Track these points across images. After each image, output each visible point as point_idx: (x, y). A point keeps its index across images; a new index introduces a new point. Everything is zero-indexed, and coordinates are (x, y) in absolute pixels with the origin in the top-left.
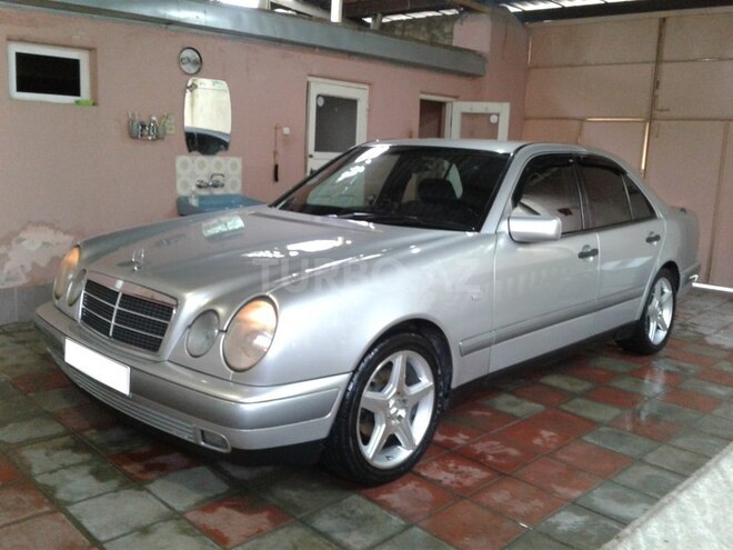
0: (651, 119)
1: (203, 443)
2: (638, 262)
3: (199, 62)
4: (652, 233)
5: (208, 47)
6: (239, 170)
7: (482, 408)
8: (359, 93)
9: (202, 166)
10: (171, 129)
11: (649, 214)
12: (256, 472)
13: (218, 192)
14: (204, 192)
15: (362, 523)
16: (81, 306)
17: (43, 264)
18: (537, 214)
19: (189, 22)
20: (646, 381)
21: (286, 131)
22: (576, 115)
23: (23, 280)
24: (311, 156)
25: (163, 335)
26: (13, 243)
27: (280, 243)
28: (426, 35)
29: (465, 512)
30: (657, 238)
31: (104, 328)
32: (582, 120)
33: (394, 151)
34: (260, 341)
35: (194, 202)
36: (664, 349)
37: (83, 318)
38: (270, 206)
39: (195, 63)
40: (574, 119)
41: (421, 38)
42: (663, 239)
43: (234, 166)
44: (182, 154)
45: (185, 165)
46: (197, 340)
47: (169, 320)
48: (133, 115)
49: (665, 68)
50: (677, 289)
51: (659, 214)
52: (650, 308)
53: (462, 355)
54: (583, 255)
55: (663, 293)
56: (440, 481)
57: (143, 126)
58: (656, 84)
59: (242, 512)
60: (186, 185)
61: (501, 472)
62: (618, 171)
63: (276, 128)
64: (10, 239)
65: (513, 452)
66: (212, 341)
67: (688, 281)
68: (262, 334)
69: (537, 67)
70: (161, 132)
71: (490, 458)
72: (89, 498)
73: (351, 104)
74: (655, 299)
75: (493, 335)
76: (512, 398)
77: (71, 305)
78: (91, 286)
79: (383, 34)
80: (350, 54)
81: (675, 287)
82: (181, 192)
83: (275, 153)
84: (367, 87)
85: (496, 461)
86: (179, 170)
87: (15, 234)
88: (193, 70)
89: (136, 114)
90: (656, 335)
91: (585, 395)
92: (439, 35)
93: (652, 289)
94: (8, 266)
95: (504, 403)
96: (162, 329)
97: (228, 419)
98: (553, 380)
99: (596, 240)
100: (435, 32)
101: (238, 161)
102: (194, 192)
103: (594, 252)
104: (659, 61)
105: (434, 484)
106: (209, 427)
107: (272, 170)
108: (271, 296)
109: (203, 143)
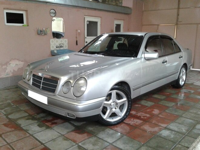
0: (177, 24)
1: (68, 116)
2: (176, 64)
3: (55, 13)
4: (180, 56)
5: (58, 9)
6: (67, 42)
7: (138, 104)
8: (98, 20)
9: (57, 41)
10: (48, 32)
11: (180, 51)
12: (82, 123)
13: (62, 48)
14: (58, 49)
15: (111, 135)
16: (32, 81)
17: (16, 70)
18: (148, 52)
19: (52, 2)
20: (179, 95)
21: (79, 31)
22: (156, 24)
23: (11, 75)
24: (86, 38)
25: (56, 88)
26: (8, 65)
27: (78, 62)
28: (115, 3)
29: (137, 131)
30: (182, 57)
31: (39, 87)
32: (158, 25)
33: (110, 36)
34: (83, 89)
35: (56, 52)
36: (184, 86)
37: (32, 84)
38: (78, 52)
39: (54, 13)
40: (156, 25)
41: (113, 4)
42: (183, 57)
43: (66, 41)
44: (51, 39)
45: (53, 41)
46: (65, 90)
47: (57, 84)
48: (38, 28)
49: (180, 10)
50: (187, 70)
51: (182, 50)
52: (180, 76)
53: (133, 91)
54: (163, 63)
55: (183, 72)
56: (130, 124)
57: (41, 31)
58: (178, 15)
59: (79, 134)
60: (53, 47)
61: (146, 121)
62: (171, 39)
63: (76, 30)
64: (7, 63)
65: (148, 115)
66: (69, 89)
67: (190, 68)
68: (83, 87)
69: (145, 11)
70: (46, 33)
71: (142, 117)
72: (38, 132)
73: (96, 23)
74: (181, 73)
75: (141, 85)
76: (146, 101)
77: (28, 81)
78: (34, 75)
79: (103, 3)
80: (95, 9)
81: (186, 70)
82: (52, 49)
83: (76, 37)
84: (100, 18)
85: (144, 118)
86: (51, 43)
87: (8, 62)
88: (54, 15)
89: (39, 28)
90: (182, 83)
91: (164, 100)
92: (118, 3)
93: (181, 71)
94: (7, 71)
95: (143, 102)
96: (56, 87)
97: (75, 110)
98: (156, 96)
99: (166, 58)
100: (117, 2)
101: (67, 40)
102: (55, 49)
103: (166, 62)
104: (179, 8)
105: (128, 125)
106: (70, 112)
107: (76, 42)
108: (85, 77)
109: (57, 35)
